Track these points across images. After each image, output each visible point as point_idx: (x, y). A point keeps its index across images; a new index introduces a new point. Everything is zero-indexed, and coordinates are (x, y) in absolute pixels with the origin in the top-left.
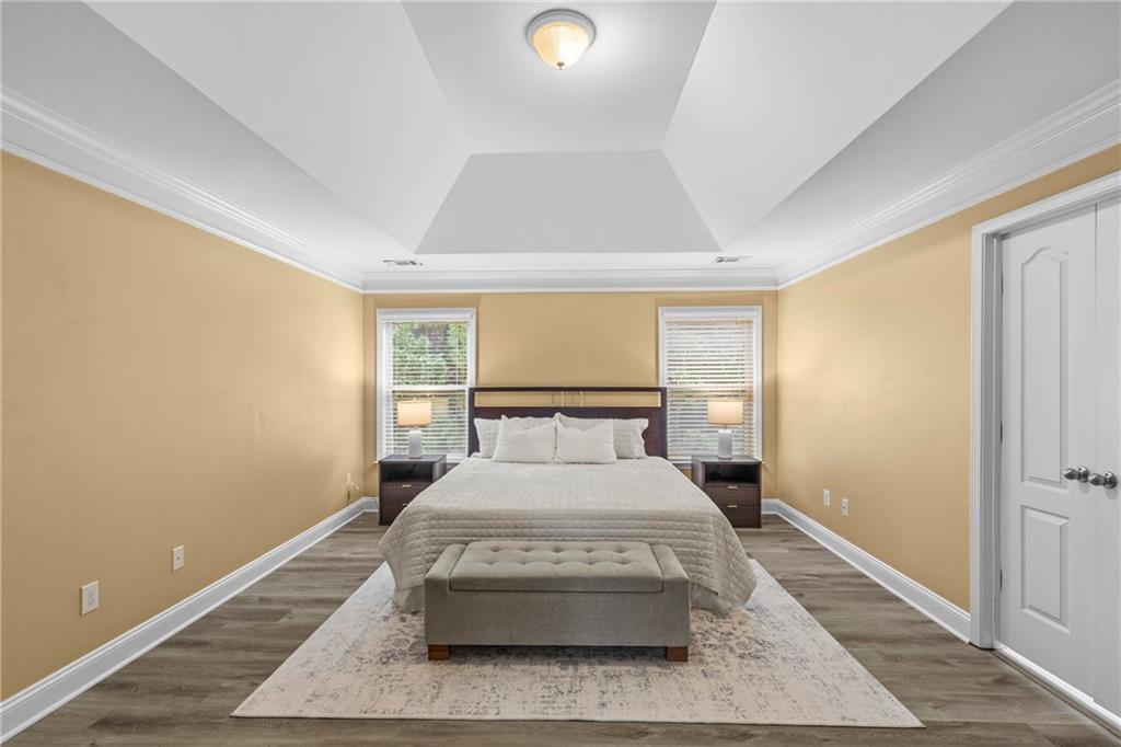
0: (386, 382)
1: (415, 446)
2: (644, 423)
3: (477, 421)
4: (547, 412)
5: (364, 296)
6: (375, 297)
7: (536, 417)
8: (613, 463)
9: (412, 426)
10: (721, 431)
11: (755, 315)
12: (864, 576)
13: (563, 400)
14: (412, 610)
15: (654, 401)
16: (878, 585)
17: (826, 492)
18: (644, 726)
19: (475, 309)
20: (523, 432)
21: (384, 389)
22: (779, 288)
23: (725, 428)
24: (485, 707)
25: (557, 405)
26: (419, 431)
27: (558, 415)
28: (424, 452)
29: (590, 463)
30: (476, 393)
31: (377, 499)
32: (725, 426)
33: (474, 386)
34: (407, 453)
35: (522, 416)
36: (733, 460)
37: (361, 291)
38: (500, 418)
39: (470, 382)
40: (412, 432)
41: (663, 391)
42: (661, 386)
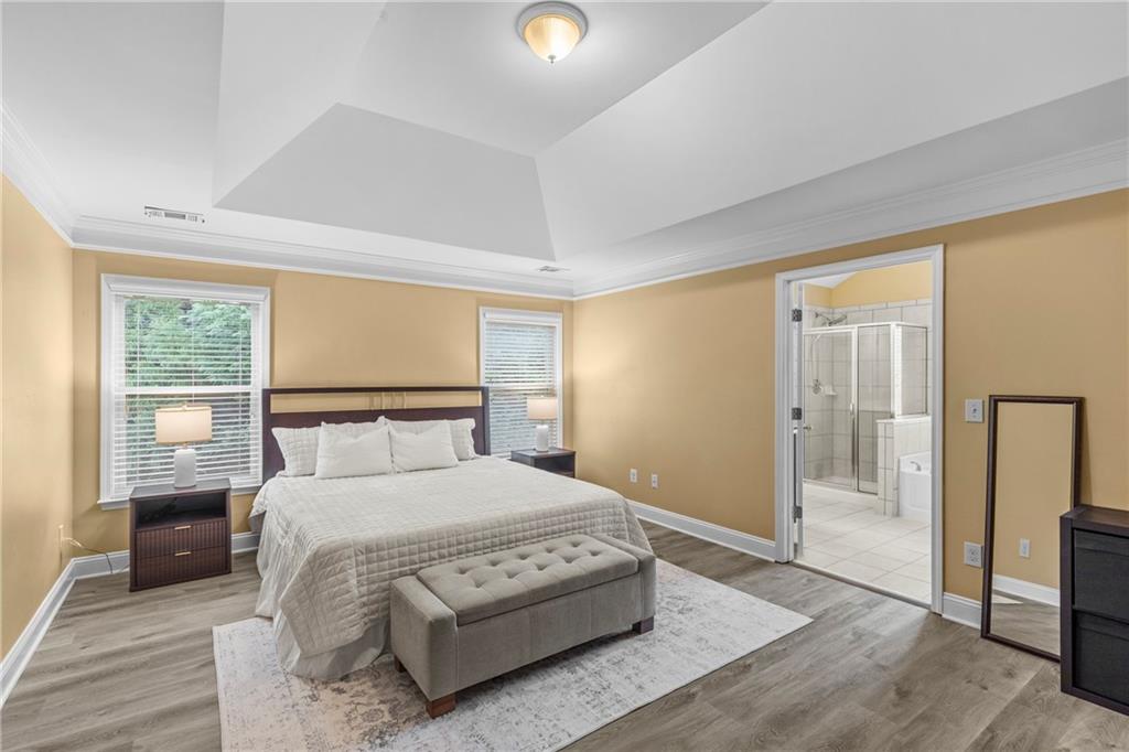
0: (115, 383)
1: (185, 470)
2: (470, 423)
3: (279, 433)
4: (370, 416)
5: (74, 251)
6: (98, 256)
7: (355, 422)
8: (456, 466)
9: (180, 444)
10: (539, 427)
11: (557, 321)
12: (677, 533)
13: (385, 401)
14: (340, 676)
15: (475, 400)
16: (692, 537)
17: (633, 471)
18: (685, 691)
19: (268, 289)
20: (352, 441)
21: (114, 393)
22: (575, 299)
23: (543, 424)
24: (551, 736)
25: (378, 408)
26: (191, 451)
27: (382, 419)
28: (198, 478)
29: (433, 469)
30: (272, 396)
31: (126, 553)
32: (543, 422)
33: (267, 386)
34: (171, 481)
35: (338, 422)
36: (550, 453)
37: (73, 245)
38: (320, 425)
39: (259, 381)
40: (180, 452)
41: (484, 391)
42: (482, 384)
